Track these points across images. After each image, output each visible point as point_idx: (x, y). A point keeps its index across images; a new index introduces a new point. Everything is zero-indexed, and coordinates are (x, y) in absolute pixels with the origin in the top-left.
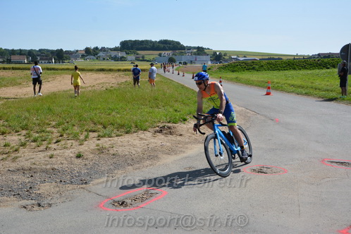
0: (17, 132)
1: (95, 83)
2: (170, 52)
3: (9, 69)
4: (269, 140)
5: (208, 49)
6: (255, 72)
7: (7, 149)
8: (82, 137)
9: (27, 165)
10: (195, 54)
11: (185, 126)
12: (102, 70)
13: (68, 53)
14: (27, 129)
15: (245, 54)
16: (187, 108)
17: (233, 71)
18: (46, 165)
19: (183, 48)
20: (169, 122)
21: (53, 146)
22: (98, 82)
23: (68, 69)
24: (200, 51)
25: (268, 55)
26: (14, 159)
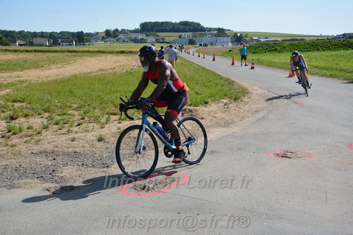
0: (39, 114)
1: (115, 66)
2: (190, 34)
3: (32, 51)
4: (293, 123)
5: (229, 30)
6: (278, 54)
7: (30, 132)
8: (103, 120)
9: (50, 147)
10: (215, 36)
11: (206, 109)
12: (123, 52)
13: (89, 35)
14: (49, 112)
15: (266, 35)
16: (209, 91)
17: (254, 53)
18: (68, 148)
19: (203, 29)
20: (190, 105)
21: (75, 129)
22: (119, 64)
23: (88, 51)
24: (221, 32)
25: (290, 35)
26: (37, 142)
